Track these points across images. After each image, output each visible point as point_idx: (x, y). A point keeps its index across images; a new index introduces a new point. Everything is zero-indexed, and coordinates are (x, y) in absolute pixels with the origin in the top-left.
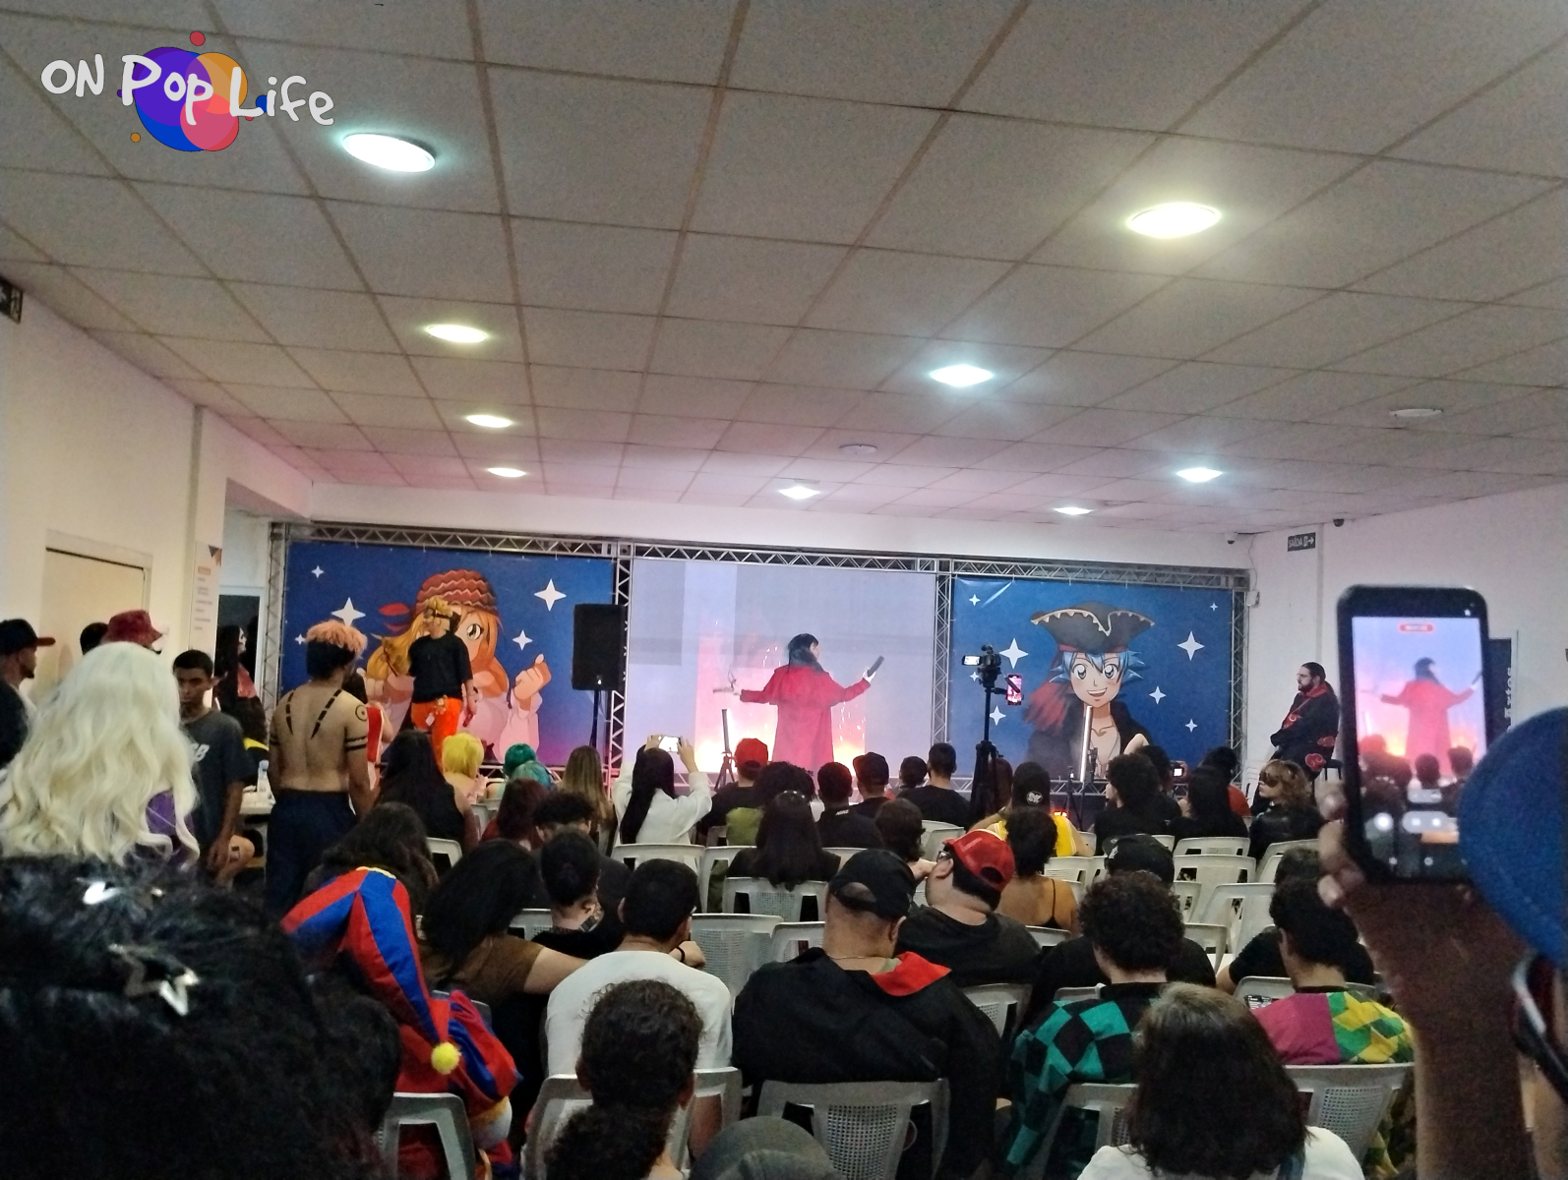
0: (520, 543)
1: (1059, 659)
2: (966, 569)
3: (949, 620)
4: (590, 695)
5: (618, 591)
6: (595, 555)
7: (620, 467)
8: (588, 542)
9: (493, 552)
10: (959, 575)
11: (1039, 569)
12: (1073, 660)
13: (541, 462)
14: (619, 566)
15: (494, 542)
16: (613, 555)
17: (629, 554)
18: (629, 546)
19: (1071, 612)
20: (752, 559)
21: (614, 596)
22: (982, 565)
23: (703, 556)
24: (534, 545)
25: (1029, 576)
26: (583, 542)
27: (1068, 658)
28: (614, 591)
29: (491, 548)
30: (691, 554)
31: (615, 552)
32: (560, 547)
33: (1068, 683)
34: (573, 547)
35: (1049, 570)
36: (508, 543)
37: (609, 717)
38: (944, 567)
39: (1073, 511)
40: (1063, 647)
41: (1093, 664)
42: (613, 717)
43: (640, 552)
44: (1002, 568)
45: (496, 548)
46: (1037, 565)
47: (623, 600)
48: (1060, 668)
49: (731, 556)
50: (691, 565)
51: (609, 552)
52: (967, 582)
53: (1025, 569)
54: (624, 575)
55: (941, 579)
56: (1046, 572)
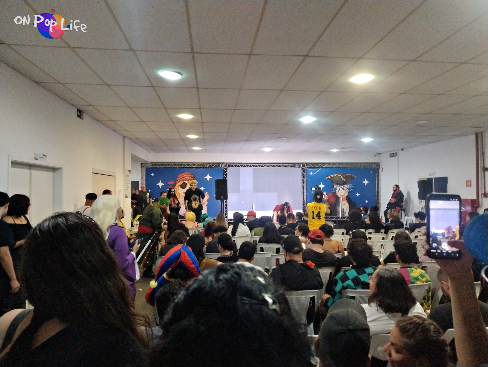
0: (200, 165)
1: (333, 186)
3: (305, 179)
6: (218, 167)
7: (224, 146)
9: (194, 168)
11: (327, 165)
13: (205, 145)
14: (224, 169)
15: (194, 165)
19: (335, 175)
20: (256, 166)
22: (313, 165)
23: (244, 166)
24: (204, 165)
25: (324, 167)
26: (215, 164)
27: (335, 187)
30: (241, 166)
32: (210, 166)
33: (335, 193)
35: (329, 165)
36: (197, 165)
37: (224, 206)
38: (303, 166)
39: (335, 150)
40: (334, 184)
41: (341, 188)
45: (195, 167)
46: (326, 164)
48: (333, 189)
50: (242, 169)
51: (222, 166)
53: (324, 165)
56: (328, 166)
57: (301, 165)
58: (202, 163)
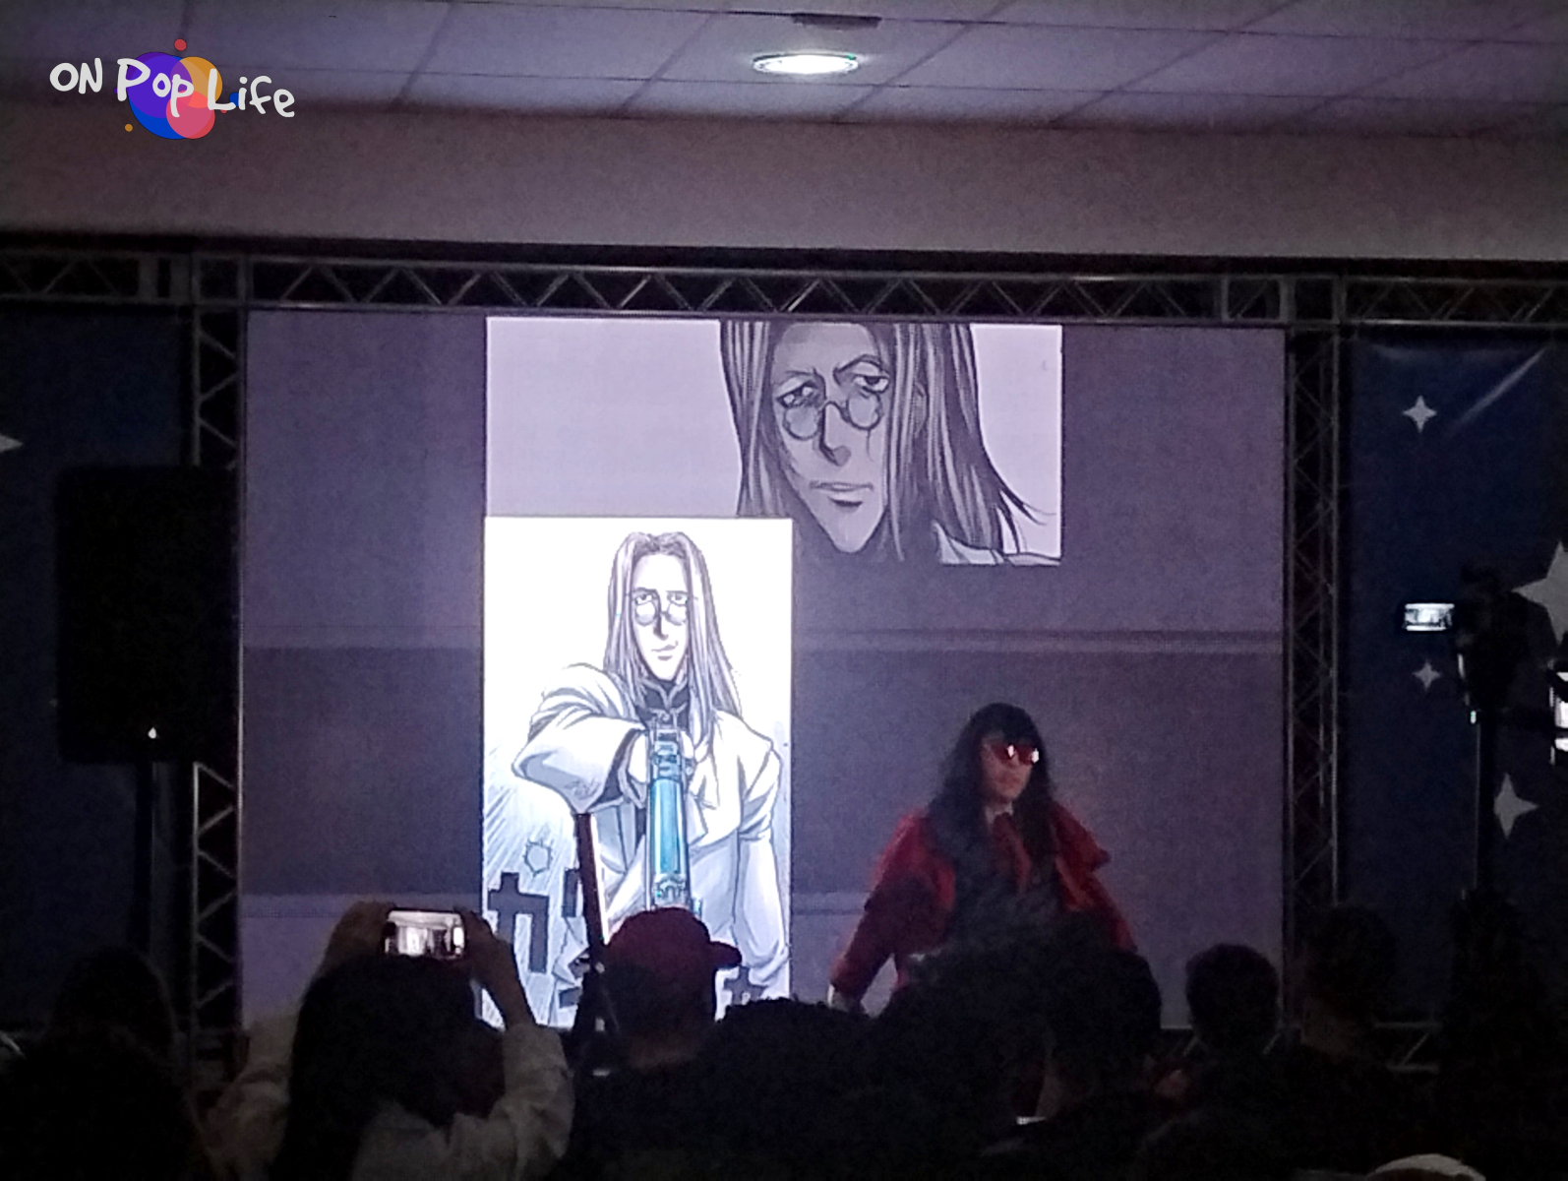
2: (1388, 308)
5: (199, 421)
6: (112, 299)
8: (93, 256)
10: (1364, 330)
14: (199, 334)
16: (177, 299)
17: (232, 293)
18: (232, 267)
21: (186, 441)
22: (1446, 291)
28: (186, 421)
31: (188, 285)
34: (39, 273)
42: (197, 852)
43: (271, 285)
44: (1513, 299)
47: (219, 453)
51: (163, 287)
52: (1394, 354)
54: (218, 367)
55: (1302, 344)
57: (1275, 288)
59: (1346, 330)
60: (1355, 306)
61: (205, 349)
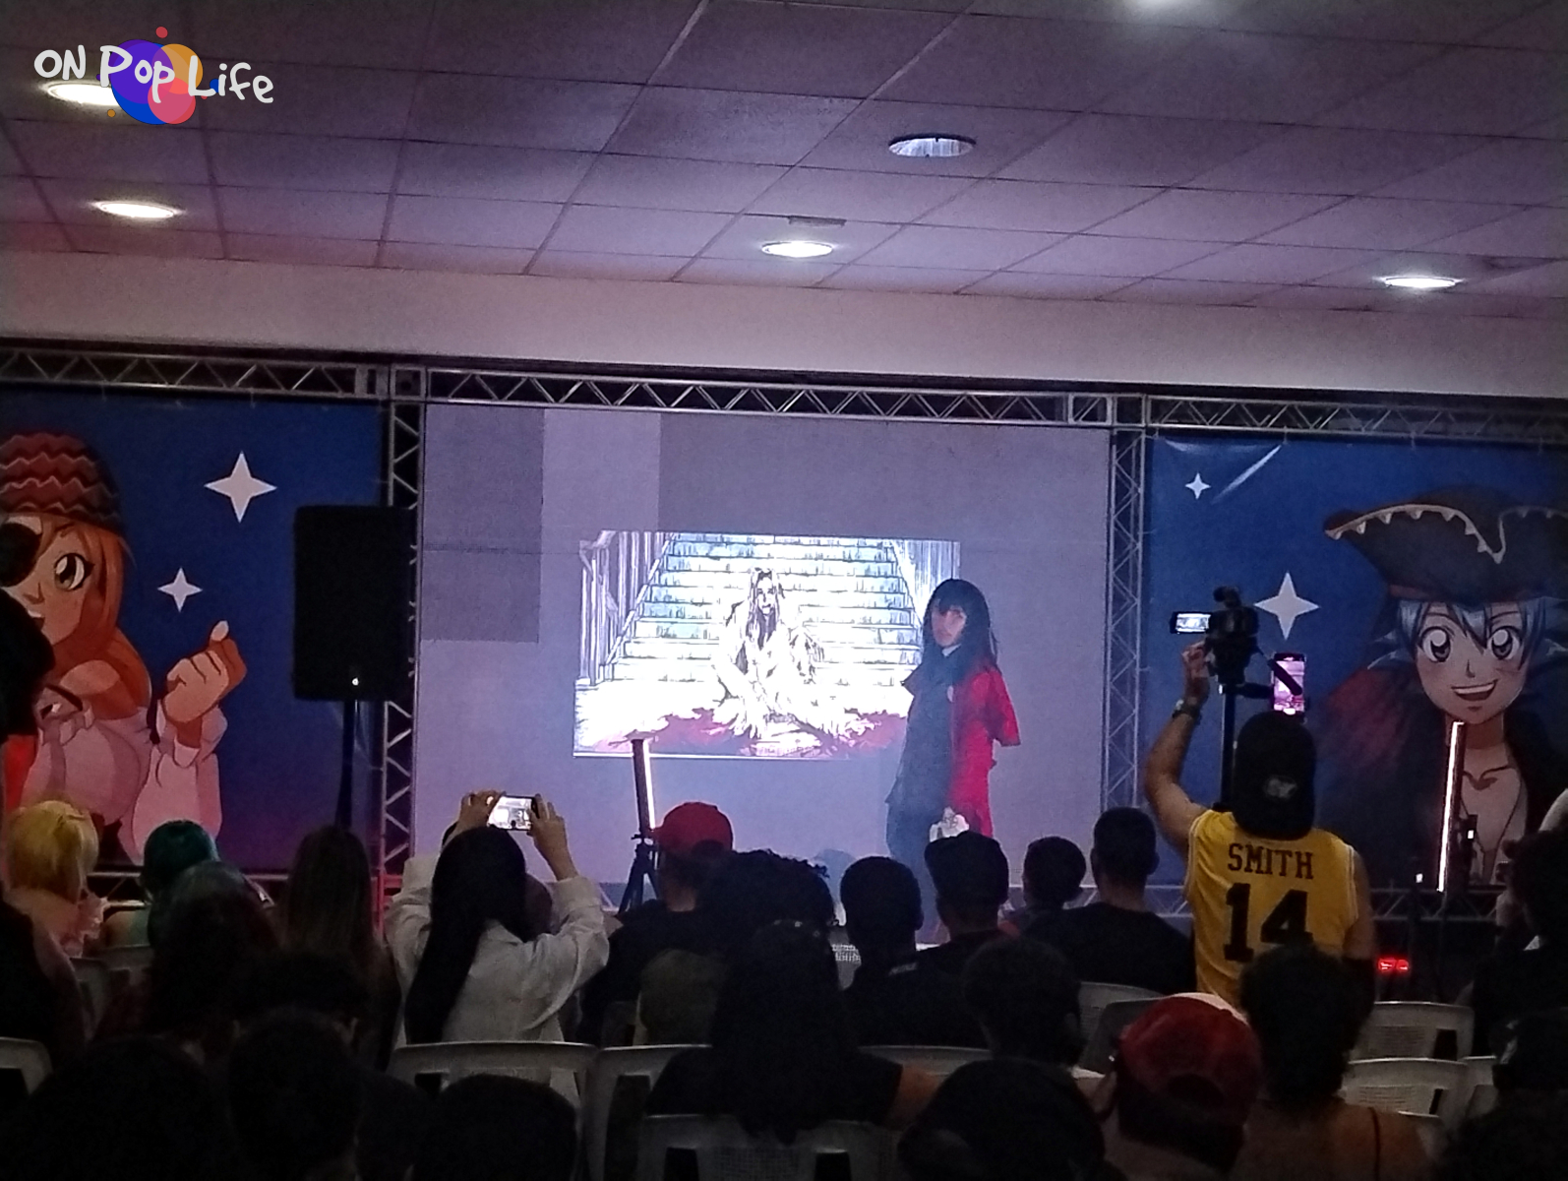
0: (170, 370)
1: (1389, 616)
2: (1180, 417)
3: (1141, 534)
4: (335, 711)
5: (393, 476)
6: (340, 395)
8: (324, 366)
9: (111, 391)
10: (1162, 431)
11: (1343, 413)
12: (1421, 616)
13: (213, 184)
14: (394, 418)
15: (112, 368)
16: (380, 396)
17: (417, 393)
18: (417, 375)
19: (1417, 511)
20: (694, 400)
21: (384, 489)
22: (1216, 406)
23: (585, 396)
24: (201, 374)
25: (1319, 431)
26: (313, 366)
27: (1408, 615)
28: (385, 476)
29: (104, 383)
30: (558, 390)
31: (387, 386)
32: (259, 379)
33: (1408, 673)
34: (289, 376)
35: (1365, 416)
36: (143, 371)
37: (377, 758)
38: (1127, 411)
39: (1420, 282)
40: (1397, 590)
41: (1466, 628)
42: (386, 759)
43: (442, 386)
44: (1260, 413)
45: (115, 383)
46: (1339, 405)
47: (405, 497)
48: (1390, 636)
49: (647, 393)
50: (559, 419)
51: (371, 388)
52: (1181, 447)
53: (1313, 414)
54: (406, 441)
55: (1121, 440)
56: (1355, 422)
57: (1104, 401)
58: (187, 350)
59: (1150, 431)
60: (1156, 415)
61: (398, 429)
